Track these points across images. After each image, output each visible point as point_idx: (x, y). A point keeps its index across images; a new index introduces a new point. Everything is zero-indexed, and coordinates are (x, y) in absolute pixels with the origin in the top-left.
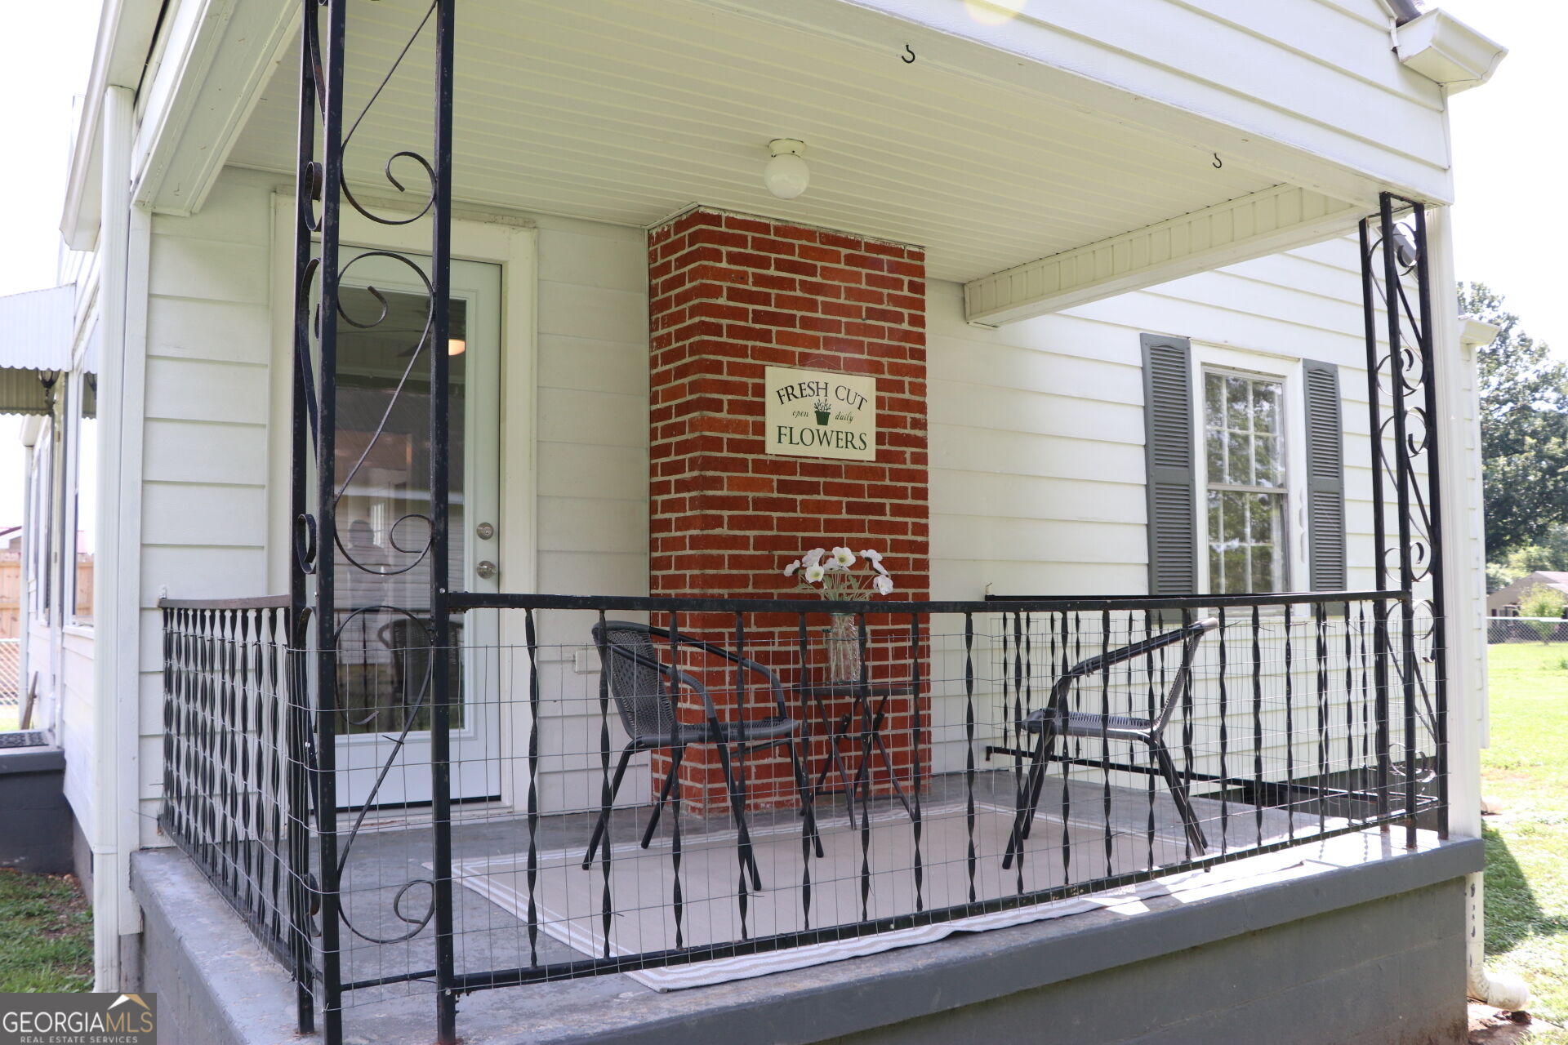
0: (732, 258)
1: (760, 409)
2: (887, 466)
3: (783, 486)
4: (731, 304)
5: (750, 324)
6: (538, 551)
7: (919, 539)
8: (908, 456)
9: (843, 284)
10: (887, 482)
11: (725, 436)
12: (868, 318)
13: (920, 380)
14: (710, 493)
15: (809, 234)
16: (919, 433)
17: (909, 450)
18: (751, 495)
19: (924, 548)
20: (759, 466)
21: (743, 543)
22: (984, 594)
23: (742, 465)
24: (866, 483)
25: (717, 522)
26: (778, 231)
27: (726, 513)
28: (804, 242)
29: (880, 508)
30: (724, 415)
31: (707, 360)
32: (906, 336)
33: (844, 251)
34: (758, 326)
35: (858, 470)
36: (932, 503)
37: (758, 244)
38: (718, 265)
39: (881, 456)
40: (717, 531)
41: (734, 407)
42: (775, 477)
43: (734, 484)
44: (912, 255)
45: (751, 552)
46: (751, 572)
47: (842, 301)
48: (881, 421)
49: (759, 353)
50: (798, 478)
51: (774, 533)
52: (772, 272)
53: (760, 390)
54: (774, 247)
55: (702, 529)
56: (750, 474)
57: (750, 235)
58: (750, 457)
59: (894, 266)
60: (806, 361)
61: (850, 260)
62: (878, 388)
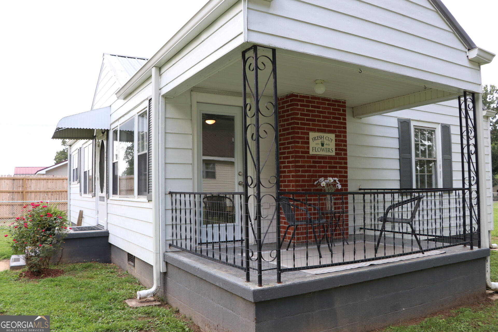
0: (301, 105)
1: (308, 143)
2: (338, 156)
3: (314, 162)
4: (301, 117)
5: (305, 122)
7: (345, 175)
8: (342, 154)
9: (327, 111)
10: (338, 160)
11: (300, 150)
12: (333, 119)
13: (345, 134)
14: (297, 164)
15: (319, 98)
16: (345, 148)
17: (343, 152)
18: (306, 164)
19: (346, 177)
20: (308, 157)
21: (304, 176)
22: (359, 188)
23: (304, 157)
24: (333, 161)
25: (298, 171)
26: (312, 98)
27: (301, 169)
28: (317, 101)
29: (336, 167)
30: (300, 145)
31: (295, 131)
32: (342, 123)
33: (327, 102)
34: (307, 122)
35: (331, 157)
36: (348, 165)
37: (307, 101)
38: (298, 107)
39: (336, 154)
40: (299, 174)
41: (302, 143)
42: (312, 160)
43: (302, 162)
44: (343, 102)
45: (306, 179)
46: (306, 184)
47: (327, 115)
48: (336, 145)
49: (307, 129)
50: (317, 160)
51: (311, 174)
52: (310, 108)
53: (308, 138)
54: (311, 102)
55: (295, 173)
56: (306, 159)
57: (305, 99)
58: (306, 155)
59: (339, 106)
60: (319, 131)
61: (328, 104)
62: (336, 137)
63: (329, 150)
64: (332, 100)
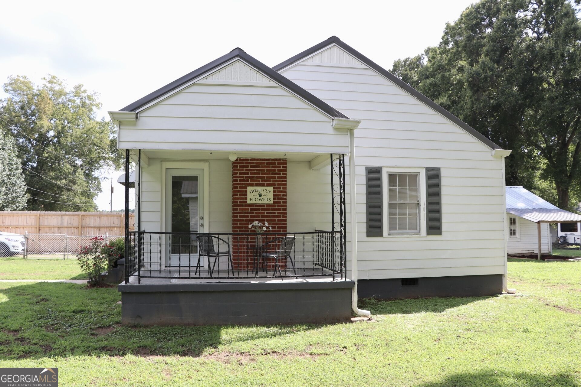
0: (240, 167)
1: (246, 195)
2: (276, 204)
3: (251, 209)
5: (244, 179)
6: (209, 222)
7: (284, 219)
8: (282, 202)
9: (266, 169)
10: (276, 208)
11: (239, 200)
12: (272, 175)
13: (285, 186)
14: (235, 211)
15: (258, 159)
16: (284, 197)
17: (282, 201)
18: (244, 211)
19: (286, 221)
20: (246, 206)
21: (242, 220)
22: (315, 230)
23: (242, 206)
24: (271, 208)
25: (237, 216)
26: (251, 160)
27: (238, 215)
28: (257, 161)
29: (274, 213)
30: (238, 196)
32: (282, 177)
33: (266, 162)
34: (246, 179)
35: (268, 205)
36: (288, 211)
37: (246, 163)
38: (237, 168)
39: (274, 202)
40: (237, 218)
41: (240, 195)
42: (250, 208)
43: (240, 209)
44: (283, 160)
45: (244, 222)
46: (244, 226)
47: (266, 172)
48: (274, 195)
49: (246, 184)
50: (255, 208)
51: (248, 218)
52: (249, 168)
53: (246, 191)
54: (250, 163)
56: (244, 207)
57: (244, 161)
58: (244, 204)
59: (278, 164)
60: (257, 185)
61: (267, 163)
62: (274, 189)
63: (267, 200)
64: (272, 160)
